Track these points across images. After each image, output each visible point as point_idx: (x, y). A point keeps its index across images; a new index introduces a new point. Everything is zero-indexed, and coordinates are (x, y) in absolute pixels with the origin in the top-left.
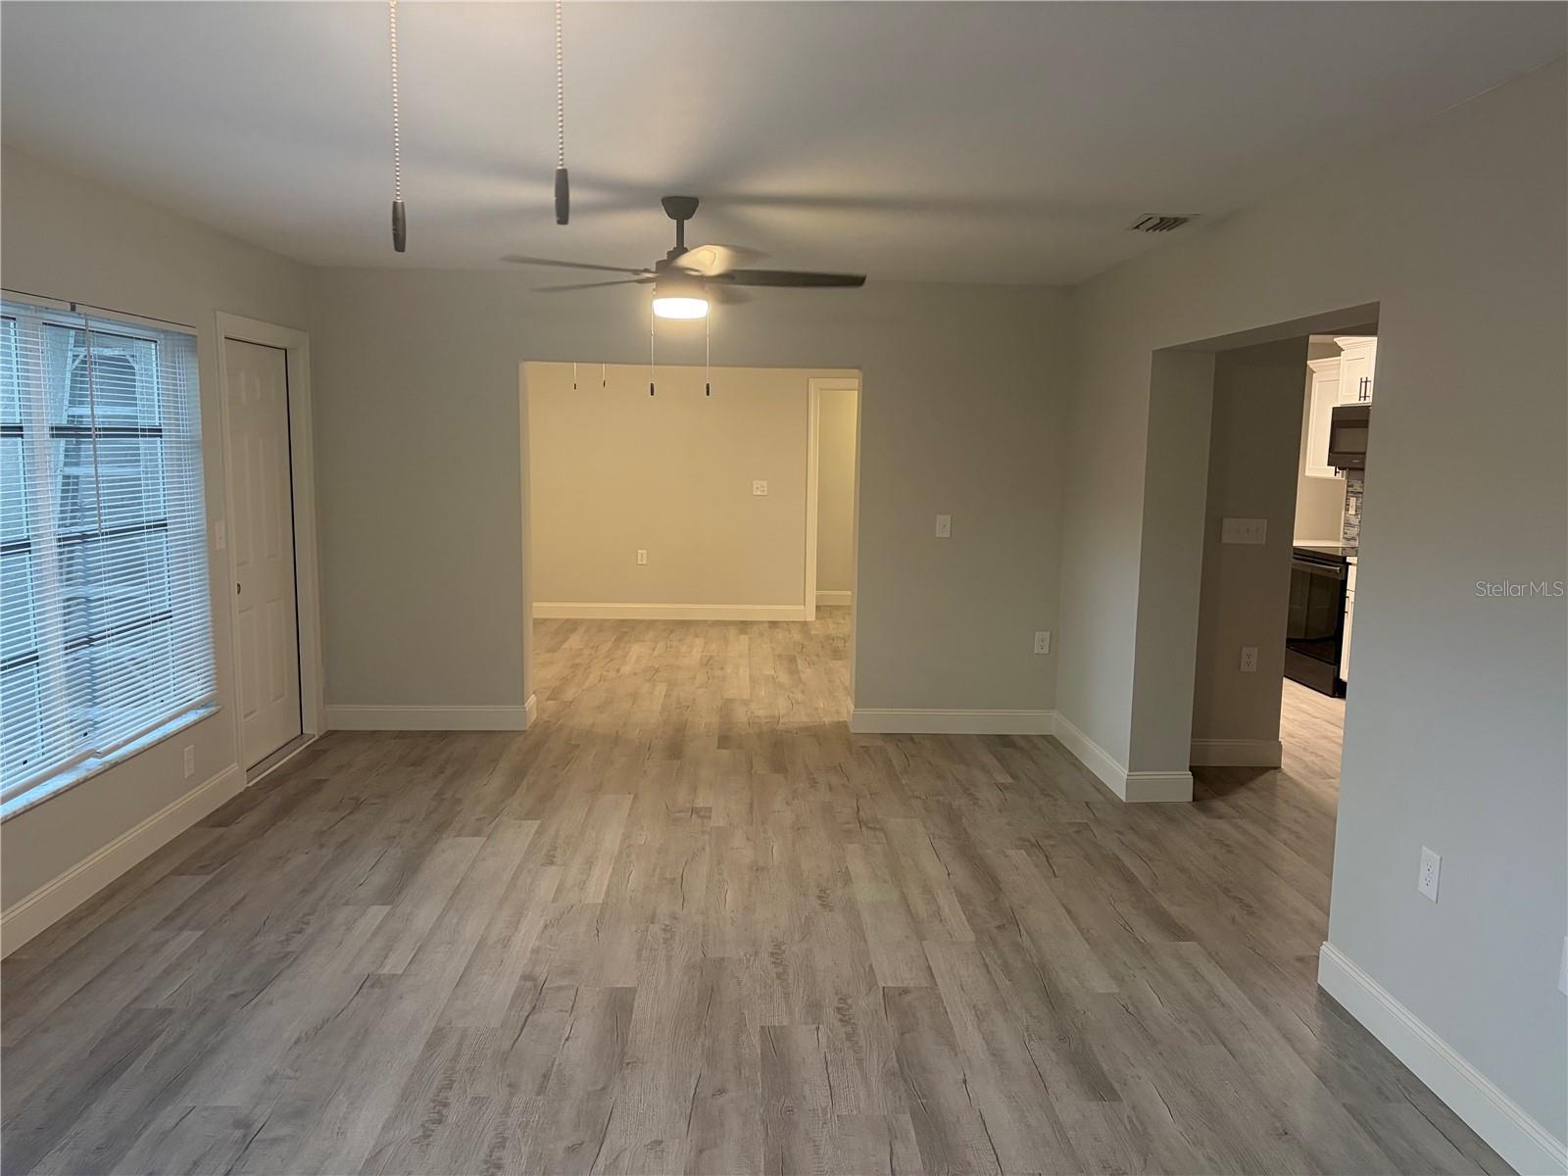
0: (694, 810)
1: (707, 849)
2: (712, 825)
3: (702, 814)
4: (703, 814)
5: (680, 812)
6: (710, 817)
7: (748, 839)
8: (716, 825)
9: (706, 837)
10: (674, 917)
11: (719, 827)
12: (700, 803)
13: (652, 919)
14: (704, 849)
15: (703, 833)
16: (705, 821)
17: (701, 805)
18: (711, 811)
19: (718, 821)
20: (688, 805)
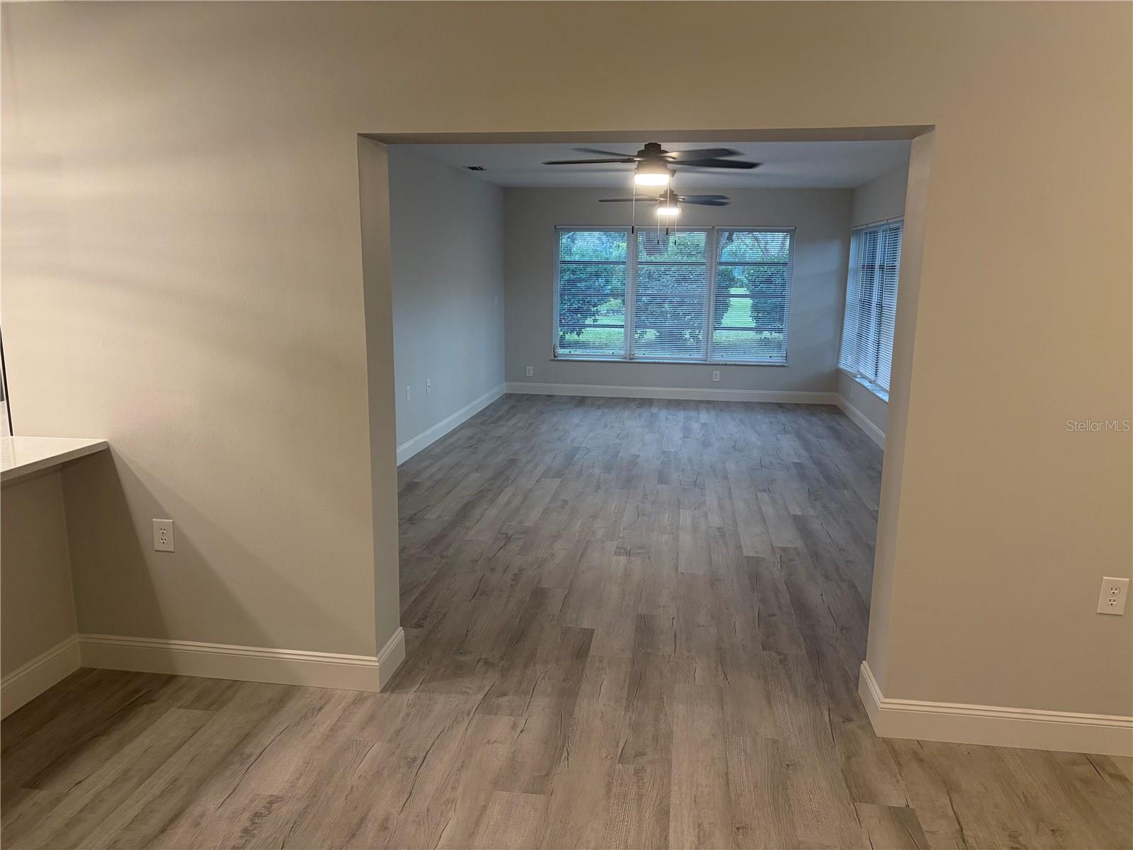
0: (628, 554)
1: (622, 528)
2: (616, 543)
3: (623, 551)
4: (621, 551)
5: (639, 553)
6: (616, 547)
7: (593, 532)
8: (613, 542)
9: (621, 535)
10: (643, 503)
11: (612, 540)
12: (623, 559)
13: (653, 503)
14: (624, 529)
15: (623, 538)
16: (620, 546)
17: (622, 558)
18: (615, 553)
19: (611, 546)
20: (633, 558)
